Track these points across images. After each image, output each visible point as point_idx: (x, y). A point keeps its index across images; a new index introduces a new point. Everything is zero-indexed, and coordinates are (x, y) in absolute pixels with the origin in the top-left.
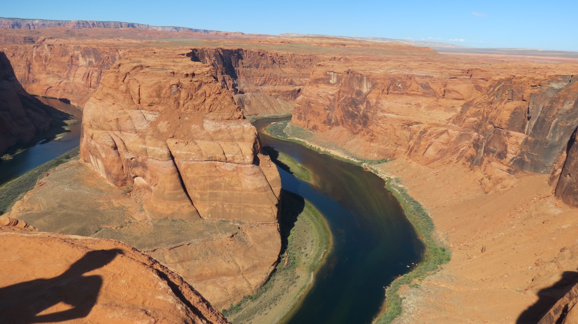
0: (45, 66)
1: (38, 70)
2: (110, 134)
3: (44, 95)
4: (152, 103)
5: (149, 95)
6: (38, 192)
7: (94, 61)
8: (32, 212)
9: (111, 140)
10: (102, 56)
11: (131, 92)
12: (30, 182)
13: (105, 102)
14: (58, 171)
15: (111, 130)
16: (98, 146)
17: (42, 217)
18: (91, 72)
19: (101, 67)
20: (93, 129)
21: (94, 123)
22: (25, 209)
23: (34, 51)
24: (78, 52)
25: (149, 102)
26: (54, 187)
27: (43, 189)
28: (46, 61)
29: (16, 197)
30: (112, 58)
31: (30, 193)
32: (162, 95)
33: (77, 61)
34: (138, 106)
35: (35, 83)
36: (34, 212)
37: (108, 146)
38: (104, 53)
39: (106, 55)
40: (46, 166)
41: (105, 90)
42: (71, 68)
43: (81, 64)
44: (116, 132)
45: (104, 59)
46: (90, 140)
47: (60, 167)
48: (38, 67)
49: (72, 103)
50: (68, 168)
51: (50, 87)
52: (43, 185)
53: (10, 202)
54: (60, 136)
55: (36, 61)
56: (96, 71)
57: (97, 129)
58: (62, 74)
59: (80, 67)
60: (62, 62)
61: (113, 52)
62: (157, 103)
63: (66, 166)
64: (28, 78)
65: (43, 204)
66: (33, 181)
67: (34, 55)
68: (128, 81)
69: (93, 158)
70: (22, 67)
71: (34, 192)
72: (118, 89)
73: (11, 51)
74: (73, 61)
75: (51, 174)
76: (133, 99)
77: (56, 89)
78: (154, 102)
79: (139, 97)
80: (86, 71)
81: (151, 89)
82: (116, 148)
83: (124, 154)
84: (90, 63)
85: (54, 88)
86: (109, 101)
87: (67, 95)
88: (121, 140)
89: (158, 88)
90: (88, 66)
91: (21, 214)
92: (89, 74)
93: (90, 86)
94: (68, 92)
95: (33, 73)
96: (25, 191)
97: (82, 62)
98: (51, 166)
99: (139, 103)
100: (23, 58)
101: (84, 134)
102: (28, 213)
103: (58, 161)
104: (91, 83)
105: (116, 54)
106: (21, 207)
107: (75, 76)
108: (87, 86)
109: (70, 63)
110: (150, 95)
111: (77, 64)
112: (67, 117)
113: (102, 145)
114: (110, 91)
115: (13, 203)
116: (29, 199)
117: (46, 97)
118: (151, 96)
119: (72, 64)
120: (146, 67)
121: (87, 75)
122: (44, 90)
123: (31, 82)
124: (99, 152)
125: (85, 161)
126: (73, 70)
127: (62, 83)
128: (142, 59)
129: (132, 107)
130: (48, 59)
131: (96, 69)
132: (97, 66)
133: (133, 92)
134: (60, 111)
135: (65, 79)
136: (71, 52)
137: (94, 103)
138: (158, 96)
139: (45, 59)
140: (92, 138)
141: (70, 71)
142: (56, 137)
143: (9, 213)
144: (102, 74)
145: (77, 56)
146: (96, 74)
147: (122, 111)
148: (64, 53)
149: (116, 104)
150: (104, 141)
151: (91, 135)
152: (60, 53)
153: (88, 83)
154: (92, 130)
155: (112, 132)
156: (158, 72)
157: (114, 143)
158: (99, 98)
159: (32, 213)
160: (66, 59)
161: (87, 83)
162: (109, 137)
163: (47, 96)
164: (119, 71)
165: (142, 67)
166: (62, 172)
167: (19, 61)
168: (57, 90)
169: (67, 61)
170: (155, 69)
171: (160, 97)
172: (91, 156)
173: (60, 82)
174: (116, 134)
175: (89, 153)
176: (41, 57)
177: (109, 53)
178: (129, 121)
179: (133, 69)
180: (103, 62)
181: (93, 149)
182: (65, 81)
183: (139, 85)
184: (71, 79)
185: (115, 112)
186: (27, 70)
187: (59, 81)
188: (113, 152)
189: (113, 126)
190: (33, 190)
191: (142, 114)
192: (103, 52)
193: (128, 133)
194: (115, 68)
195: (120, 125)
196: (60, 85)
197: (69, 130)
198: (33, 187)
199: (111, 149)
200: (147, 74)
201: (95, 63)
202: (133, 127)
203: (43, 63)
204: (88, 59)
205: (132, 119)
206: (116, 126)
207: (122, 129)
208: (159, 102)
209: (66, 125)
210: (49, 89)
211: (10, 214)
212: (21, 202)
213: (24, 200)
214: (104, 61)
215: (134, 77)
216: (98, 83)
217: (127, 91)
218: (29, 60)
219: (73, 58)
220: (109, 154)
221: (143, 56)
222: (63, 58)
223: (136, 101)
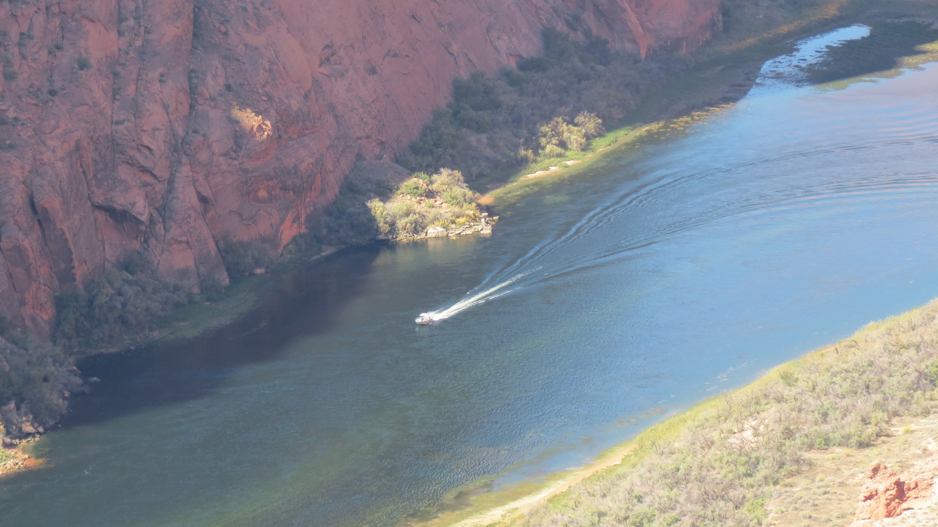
40: (867, 383)
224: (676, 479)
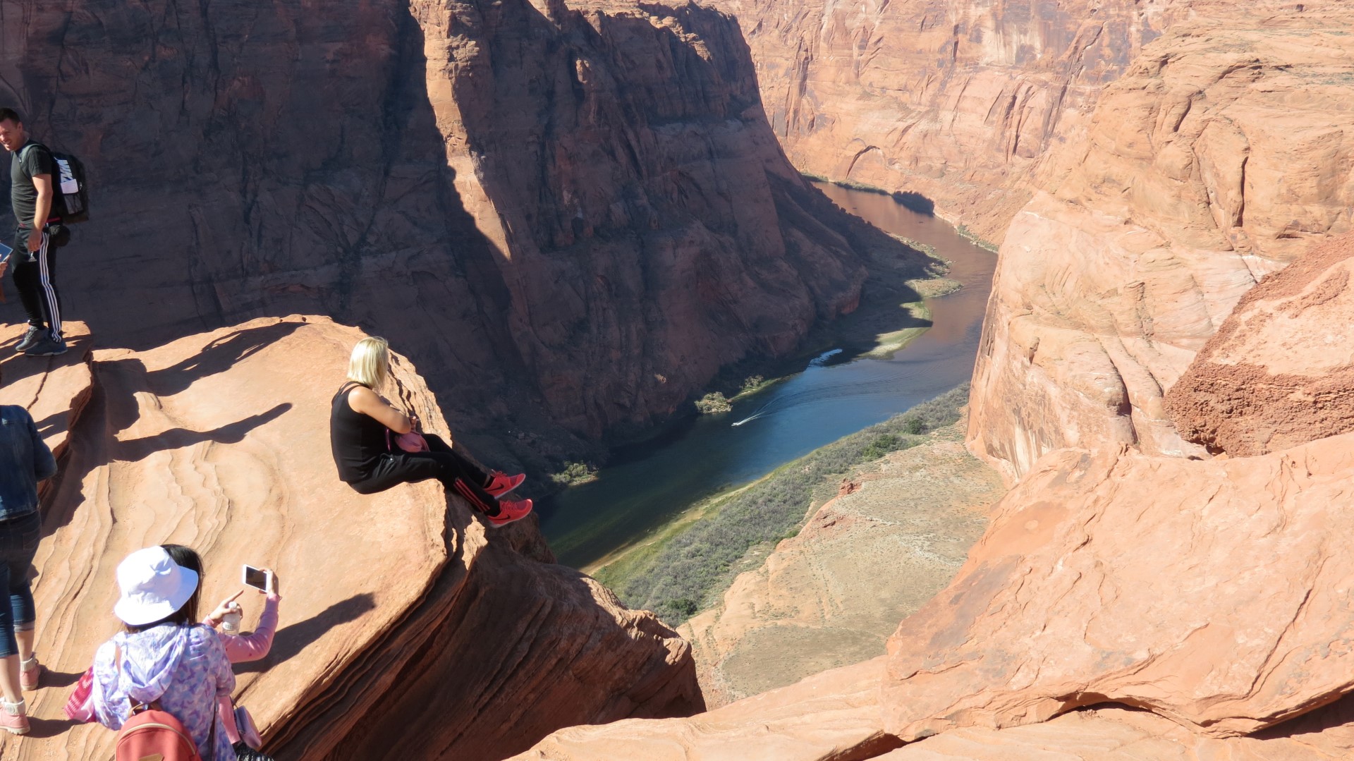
0: (857, 67)
1: (834, 82)
2: (1105, 346)
3: (842, 179)
4: (1296, 224)
5: (1284, 191)
6: (817, 547)
7: (1038, 45)
8: (794, 623)
9: (1110, 374)
10: (1072, 27)
11: (1208, 176)
12: (787, 506)
13: (1091, 213)
14: (887, 476)
15: (1113, 329)
16: (1053, 392)
17: (830, 650)
18: (1024, 88)
19: (1067, 69)
20: (1039, 323)
21: (1042, 299)
22: (769, 605)
23: (829, 11)
24: (982, 11)
25: (1281, 221)
26: (873, 538)
27: (832, 542)
28: (862, 47)
29: (736, 557)
30: (1111, 32)
31: (787, 548)
32: (1342, 194)
33: (974, 45)
34: (1234, 237)
35: (816, 132)
36: (802, 625)
37: (1094, 396)
38: (1084, 13)
39: (1089, 22)
40: (842, 454)
41: (1097, 165)
42: (949, 74)
43: (987, 59)
44: (1129, 342)
45: (1080, 37)
46: (1024, 367)
47: (897, 464)
48: (832, 71)
49: (938, 212)
50: (923, 472)
51: (868, 149)
52: (833, 524)
53: (718, 574)
54: (891, 341)
55: (831, 47)
56: (1044, 84)
57: (1054, 324)
58: (915, 99)
59: (983, 69)
60: (920, 52)
61: (1120, 8)
62: (1315, 229)
63: (918, 461)
64: (796, 112)
65: (831, 600)
66: (796, 503)
67: (827, 23)
68: (1199, 128)
69: (1028, 440)
70: (781, 72)
71: (802, 548)
72: (1150, 159)
73: (753, 11)
74: (959, 46)
75: (864, 485)
76: (1214, 205)
77: (888, 156)
78: (1304, 221)
79: (1239, 199)
80: (1006, 85)
81: (1298, 165)
82: (1125, 408)
83: (1156, 437)
84: (1024, 53)
85: (880, 152)
86: (1111, 210)
87: (923, 179)
88: (1151, 374)
89: (1330, 161)
90: (1014, 67)
91: (757, 625)
92: (1014, 98)
93: (1016, 145)
94: (931, 168)
95: (816, 93)
96: (767, 539)
97: (992, 49)
98: (860, 454)
99: (1240, 222)
100: (789, 36)
101: (997, 340)
102: (779, 623)
103: (884, 438)
104: (1017, 137)
105: (1129, 17)
106: (756, 596)
107: (961, 105)
108: (1003, 147)
109: (949, 56)
110: (1289, 190)
111: (972, 58)
112: (921, 266)
113: (1068, 390)
114: (1117, 169)
115: (726, 578)
116: (787, 571)
117: (847, 187)
118: (1293, 197)
119: (955, 60)
120: (1278, 68)
121: (1006, 104)
122: (846, 157)
123: (806, 128)
124: (1055, 420)
125: (991, 450)
126: (955, 82)
127: (910, 131)
128: (1253, 36)
129: (1205, 238)
130: (873, 40)
131: (1045, 77)
132: (1049, 67)
133: (1217, 175)
134: (898, 242)
135: (922, 115)
136: (956, 9)
137: (1046, 214)
138: (1327, 196)
139: (862, 41)
140: (1031, 359)
141: (943, 84)
142: (878, 344)
143: (713, 612)
144: (1067, 98)
145: (976, 25)
146: (1041, 100)
147: (1162, 254)
148: (930, 17)
149: (1137, 221)
150: (1082, 376)
151: (1029, 344)
152: (918, 16)
153: (1007, 134)
154: (1035, 327)
155: (1116, 339)
156: (1332, 90)
157: (1120, 384)
158: (1069, 195)
159: (795, 628)
160: (937, 38)
161: (1003, 134)
162: (1104, 360)
163: (852, 184)
164: (1159, 87)
165: (1257, 66)
166: (902, 481)
167: (775, 47)
168: (892, 162)
169: (936, 45)
170: (1314, 75)
171: (1335, 203)
172: (1018, 431)
173: (905, 131)
174: (1131, 350)
175: (1014, 419)
176: (847, 32)
177: (1102, 14)
178: (1189, 298)
179: (1221, 78)
180: (1076, 48)
181: (1030, 404)
182: (923, 125)
183: (1245, 146)
184: (946, 116)
185: (1133, 257)
186: (797, 82)
187: (902, 125)
188: (1113, 422)
189: (1122, 313)
190: (798, 539)
191: (1246, 272)
192: (1079, 10)
193: (1182, 351)
194: (1145, 72)
195: (1151, 313)
196: (904, 140)
197: (927, 318)
198: (796, 526)
199: (1107, 411)
200: (1281, 100)
201: (1043, 52)
202: (1205, 323)
203: (851, 56)
204: (1016, 39)
205: (1204, 290)
206: (1133, 314)
207: (1156, 329)
208: (1325, 223)
209: (916, 297)
210: (861, 157)
211: (717, 617)
212: (759, 578)
213: (767, 571)
214: (1081, 47)
215: (1223, 112)
216: (1047, 133)
217: (1192, 168)
218: (808, 43)
219: (960, 36)
220: (1097, 432)
221: (1253, 21)
222: (925, 35)
223: (1224, 216)
224: (785, 483)
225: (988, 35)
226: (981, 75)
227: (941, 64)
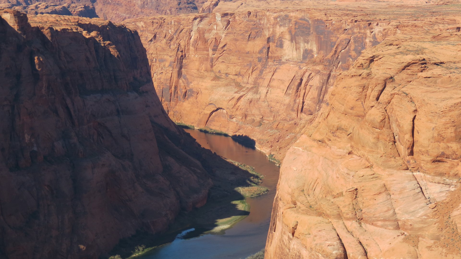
0: (212, 61)
1: (198, 70)
2: (335, 226)
3: (202, 127)
7: (315, 49)
9: (336, 242)
10: (334, 39)
11: (394, 126)
15: (339, 216)
18: (307, 75)
20: (298, 213)
23: (195, 28)
24: (283, 29)
28: (215, 50)
30: (355, 42)
33: (278, 49)
35: (187, 99)
38: (340, 31)
42: (265, 66)
43: (286, 57)
44: (348, 224)
45: (339, 45)
48: (197, 63)
49: (257, 146)
51: (218, 109)
55: (196, 49)
56: (318, 72)
57: (307, 213)
58: (245, 80)
59: (284, 63)
60: (248, 53)
64: (176, 88)
67: (194, 35)
70: (167, 64)
73: (150, 29)
74: (271, 50)
76: (398, 143)
77: (229, 114)
80: (296, 72)
84: (307, 53)
85: (225, 111)
87: (249, 128)
90: (302, 62)
92: (302, 79)
93: (302, 108)
94: (254, 121)
95: (188, 76)
97: (289, 51)
99: (411, 153)
100: (172, 43)
104: (303, 102)
105: (365, 34)
107: (272, 84)
108: (295, 108)
109: (265, 55)
110: (439, 134)
111: (278, 57)
112: (245, 179)
117: (205, 132)
118: (440, 138)
119: (268, 58)
121: (297, 83)
122: (205, 114)
123: (181, 97)
126: (268, 70)
127: (242, 99)
130: (221, 45)
131: (319, 68)
132: (321, 62)
135: (249, 90)
136: (269, 28)
139: (215, 46)
141: (261, 72)
144: (330, 80)
145: (280, 38)
146: (316, 81)
148: (253, 33)
149: (355, 153)
150: (321, 244)
152: (246, 32)
153: (298, 100)
154: (296, 215)
155: (341, 222)
157: (342, 249)
160: (257, 45)
161: (295, 100)
163: (208, 130)
165: (424, 64)
167: (163, 50)
168: (231, 117)
169: (257, 49)
173: (239, 99)
174: (349, 229)
176: (206, 41)
177: (350, 32)
180: (336, 51)
182: (249, 96)
183: (414, 109)
184: (263, 90)
185: (352, 173)
186: (176, 70)
187: (237, 96)
189: (344, 206)
191: (415, 182)
192: (338, 29)
195: (361, 206)
196: (238, 104)
197: (247, 209)
201: (318, 53)
203: (208, 55)
204: (303, 46)
210: (214, 114)
214: (339, 50)
216: (320, 100)
217: (386, 122)
218: (183, 47)
219: (271, 44)
222: (251, 43)
225: (287, 43)
226: (283, 66)
227: (260, 60)
